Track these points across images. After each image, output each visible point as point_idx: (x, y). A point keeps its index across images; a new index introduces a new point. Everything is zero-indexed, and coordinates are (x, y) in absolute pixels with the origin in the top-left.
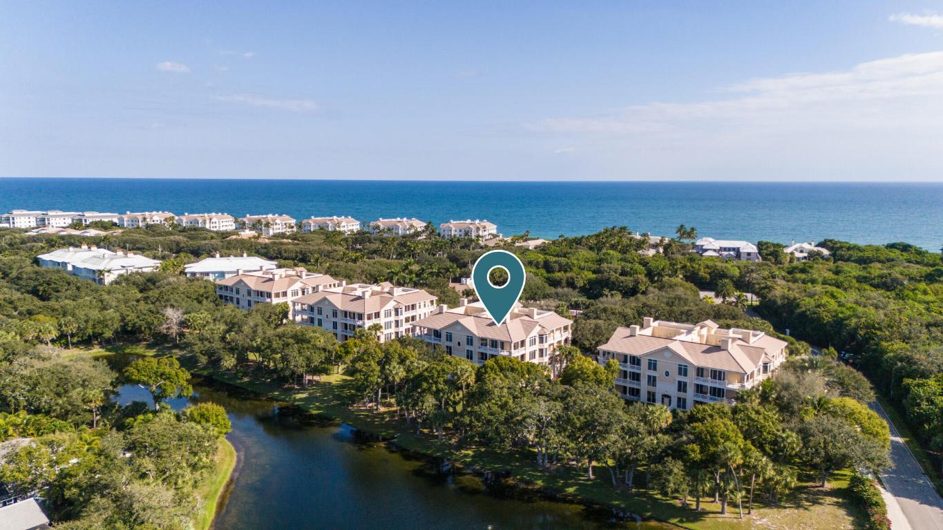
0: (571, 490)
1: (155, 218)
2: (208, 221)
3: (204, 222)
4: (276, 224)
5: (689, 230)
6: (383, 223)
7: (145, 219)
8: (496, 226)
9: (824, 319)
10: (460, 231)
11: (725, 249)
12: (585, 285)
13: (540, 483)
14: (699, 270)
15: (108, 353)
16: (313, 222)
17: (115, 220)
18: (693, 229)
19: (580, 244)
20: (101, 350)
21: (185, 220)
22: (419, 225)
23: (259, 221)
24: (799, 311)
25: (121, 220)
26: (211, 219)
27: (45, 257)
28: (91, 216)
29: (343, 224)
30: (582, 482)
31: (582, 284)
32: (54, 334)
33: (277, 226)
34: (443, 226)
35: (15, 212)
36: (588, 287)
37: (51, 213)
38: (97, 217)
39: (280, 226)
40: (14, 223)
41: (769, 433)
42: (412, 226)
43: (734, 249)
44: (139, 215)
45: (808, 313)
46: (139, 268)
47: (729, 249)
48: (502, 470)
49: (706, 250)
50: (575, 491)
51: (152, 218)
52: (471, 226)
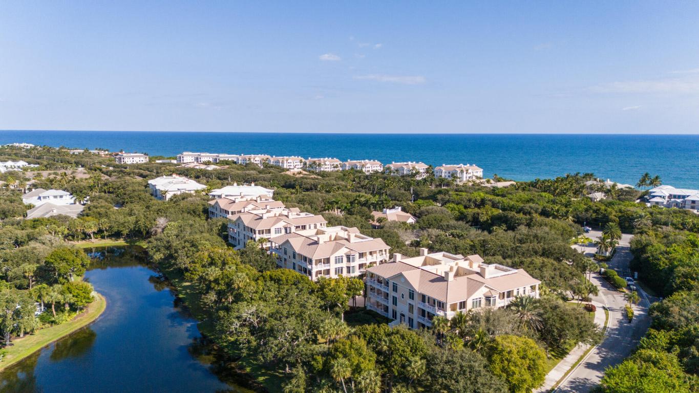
0: (261, 379)
1: (257, 159)
2: (285, 162)
3: (283, 162)
4: (326, 165)
6: (393, 166)
7: (249, 159)
8: (482, 170)
10: (449, 173)
11: (675, 197)
12: (488, 220)
13: (248, 370)
14: (611, 213)
15: (126, 244)
16: (349, 164)
17: (235, 160)
18: (657, 178)
19: (535, 187)
20: (124, 242)
21: (272, 160)
22: (421, 167)
23: (314, 162)
25: (238, 159)
26: (287, 160)
28: (223, 157)
29: (368, 166)
30: (277, 374)
31: (485, 219)
32: (95, 229)
33: (327, 166)
34: (437, 169)
35: (185, 153)
36: (490, 221)
37: (202, 154)
38: (226, 157)
39: (329, 166)
40: (183, 160)
41: (401, 356)
42: (414, 168)
44: (247, 156)
46: (189, 191)
47: (679, 197)
48: (236, 356)
49: (654, 197)
50: (264, 380)
51: (254, 159)
52: (457, 169)
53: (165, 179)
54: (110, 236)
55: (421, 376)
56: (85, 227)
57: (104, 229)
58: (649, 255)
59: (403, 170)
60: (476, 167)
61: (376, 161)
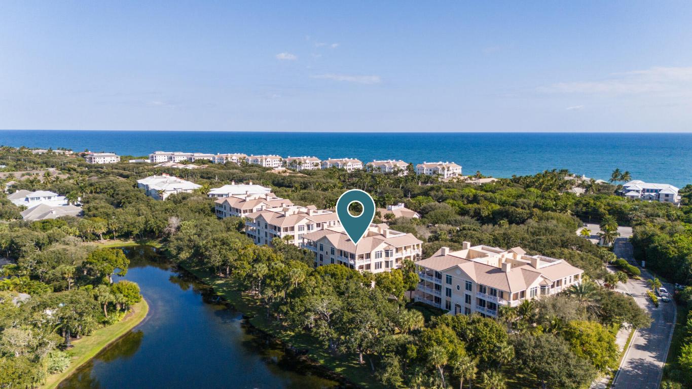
0: (339, 370)
1: (234, 158)
2: (264, 161)
3: (262, 161)
4: (306, 163)
5: (623, 173)
6: (375, 163)
7: (227, 158)
8: (461, 167)
9: (670, 254)
10: (431, 170)
11: (648, 191)
12: (489, 215)
13: (322, 362)
14: (600, 207)
15: (136, 244)
16: (329, 162)
17: (211, 159)
18: (627, 173)
19: (518, 183)
20: (133, 242)
21: (251, 159)
22: (402, 165)
23: (295, 161)
24: (652, 245)
25: (214, 158)
26: (266, 159)
27: (140, 181)
28: (198, 156)
29: (349, 164)
30: (352, 365)
31: (487, 214)
32: (104, 230)
33: (307, 165)
34: (418, 166)
35: (157, 153)
36: (491, 216)
37: (176, 154)
38: (201, 156)
39: (309, 165)
40: (156, 160)
41: (488, 343)
42: (395, 166)
43: (656, 191)
44: (224, 156)
45: (659, 247)
46: (185, 190)
47: (652, 191)
48: (303, 349)
49: (629, 191)
50: (341, 371)
51: (231, 158)
52: (439, 167)
53: (156, 178)
54: (119, 237)
55: (512, 360)
56: (95, 227)
57: (114, 229)
58: (657, 244)
59: (385, 168)
60: (455, 164)
61: (356, 159)
